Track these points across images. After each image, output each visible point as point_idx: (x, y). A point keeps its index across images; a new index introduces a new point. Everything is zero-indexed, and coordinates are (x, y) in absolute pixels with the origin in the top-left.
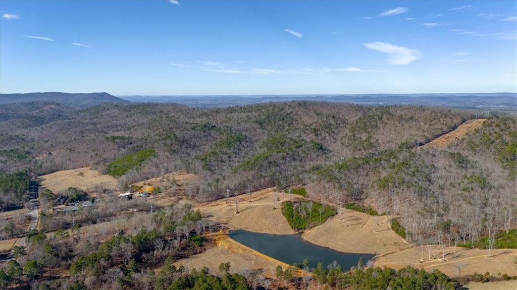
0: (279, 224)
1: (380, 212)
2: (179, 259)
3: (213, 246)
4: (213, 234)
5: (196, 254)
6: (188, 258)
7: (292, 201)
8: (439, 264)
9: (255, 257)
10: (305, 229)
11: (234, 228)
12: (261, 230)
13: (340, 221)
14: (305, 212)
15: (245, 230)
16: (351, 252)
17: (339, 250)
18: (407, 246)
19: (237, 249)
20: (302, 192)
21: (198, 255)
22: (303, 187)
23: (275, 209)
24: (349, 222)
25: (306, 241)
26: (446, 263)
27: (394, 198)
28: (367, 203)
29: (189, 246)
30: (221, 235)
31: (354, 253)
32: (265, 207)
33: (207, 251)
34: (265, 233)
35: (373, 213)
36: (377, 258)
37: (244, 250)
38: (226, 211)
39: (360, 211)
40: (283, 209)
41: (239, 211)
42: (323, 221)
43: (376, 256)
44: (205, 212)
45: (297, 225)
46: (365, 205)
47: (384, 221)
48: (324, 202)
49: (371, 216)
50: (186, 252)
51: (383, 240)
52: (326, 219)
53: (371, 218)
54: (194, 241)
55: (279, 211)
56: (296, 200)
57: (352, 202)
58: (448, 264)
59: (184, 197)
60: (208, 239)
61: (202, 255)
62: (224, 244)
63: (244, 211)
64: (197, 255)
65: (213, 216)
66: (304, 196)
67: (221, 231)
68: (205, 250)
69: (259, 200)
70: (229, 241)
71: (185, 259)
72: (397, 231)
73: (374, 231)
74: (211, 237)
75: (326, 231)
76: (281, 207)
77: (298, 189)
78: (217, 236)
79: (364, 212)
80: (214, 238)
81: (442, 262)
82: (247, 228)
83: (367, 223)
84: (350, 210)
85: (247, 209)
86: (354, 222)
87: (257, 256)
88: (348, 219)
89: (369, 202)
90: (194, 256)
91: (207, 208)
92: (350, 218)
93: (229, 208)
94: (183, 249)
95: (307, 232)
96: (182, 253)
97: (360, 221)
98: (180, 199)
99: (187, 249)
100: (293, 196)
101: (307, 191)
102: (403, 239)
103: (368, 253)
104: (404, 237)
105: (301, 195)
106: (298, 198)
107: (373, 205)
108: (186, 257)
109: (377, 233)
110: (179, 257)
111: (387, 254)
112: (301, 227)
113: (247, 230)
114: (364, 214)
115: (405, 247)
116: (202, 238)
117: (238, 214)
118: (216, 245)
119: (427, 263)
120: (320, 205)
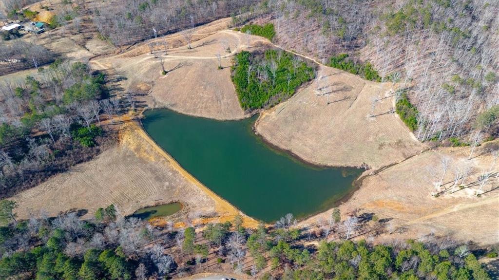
0: (223, 99)
1: (383, 74)
2: (50, 175)
3: (113, 144)
4: (117, 119)
5: (81, 162)
6: (66, 171)
7: (251, 51)
8: (468, 206)
9: (170, 174)
10: (262, 107)
11: (156, 103)
12: (194, 110)
13: (318, 93)
14: (266, 76)
15: (171, 108)
16: (324, 163)
17: (305, 158)
18: (417, 148)
19: (148, 153)
20: (269, 32)
21: (85, 165)
22: (272, 22)
23: (222, 68)
24: (332, 95)
25: (259, 135)
26: (479, 204)
27: (410, 48)
28: (365, 54)
29: (71, 148)
30: (129, 121)
31: (329, 164)
32: (207, 64)
33: (103, 155)
34: (199, 115)
35: (372, 76)
36: (364, 177)
37: (158, 157)
38: (149, 68)
39: (351, 72)
40: (233, 69)
41: (166, 70)
42: (292, 93)
43: (364, 174)
44: (118, 70)
45: (251, 101)
46: (361, 59)
47: (387, 95)
48: (299, 52)
49: (367, 82)
50: (65, 160)
51: (381, 135)
52: (297, 88)
53: (366, 86)
54: (82, 137)
55: (227, 72)
56: (257, 49)
57: (343, 53)
58: (484, 207)
59: (95, 35)
60: (107, 130)
61: (92, 163)
62: (131, 140)
63: (175, 71)
64: (82, 164)
65: (126, 79)
66: (271, 40)
67: (130, 113)
68: (98, 151)
69: (203, 44)
70: (138, 136)
71: (61, 175)
72: (404, 117)
73: (368, 116)
74: (111, 127)
75: (293, 114)
76: (231, 65)
77: (263, 25)
78: (122, 122)
79: (357, 73)
80: (117, 127)
81: (473, 201)
82: (173, 105)
83: (359, 98)
84: (336, 70)
85: (179, 66)
86: (340, 95)
87: (175, 173)
88: (330, 89)
89: (367, 53)
90: (78, 166)
91: (122, 60)
92: (335, 88)
93: (154, 62)
94: (61, 154)
95: (265, 114)
96: (57, 162)
97: (348, 94)
98: (89, 38)
99: (66, 154)
100: (254, 39)
101: (278, 30)
102: (411, 134)
103: (352, 166)
104: (414, 130)
105: (266, 37)
106: (262, 45)
107: (373, 59)
108: (63, 171)
109: (372, 119)
110: (50, 173)
111: (381, 170)
112: (257, 104)
113: (174, 109)
114: (357, 77)
115: (413, 152)
116: (96, 130)
117: (166, 76)
118: (119, 141)
119: (447, 200)
120: (292, 57)
